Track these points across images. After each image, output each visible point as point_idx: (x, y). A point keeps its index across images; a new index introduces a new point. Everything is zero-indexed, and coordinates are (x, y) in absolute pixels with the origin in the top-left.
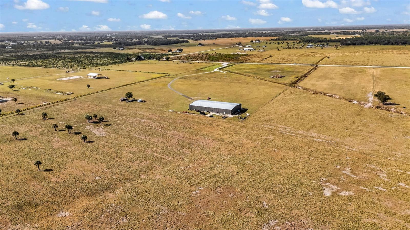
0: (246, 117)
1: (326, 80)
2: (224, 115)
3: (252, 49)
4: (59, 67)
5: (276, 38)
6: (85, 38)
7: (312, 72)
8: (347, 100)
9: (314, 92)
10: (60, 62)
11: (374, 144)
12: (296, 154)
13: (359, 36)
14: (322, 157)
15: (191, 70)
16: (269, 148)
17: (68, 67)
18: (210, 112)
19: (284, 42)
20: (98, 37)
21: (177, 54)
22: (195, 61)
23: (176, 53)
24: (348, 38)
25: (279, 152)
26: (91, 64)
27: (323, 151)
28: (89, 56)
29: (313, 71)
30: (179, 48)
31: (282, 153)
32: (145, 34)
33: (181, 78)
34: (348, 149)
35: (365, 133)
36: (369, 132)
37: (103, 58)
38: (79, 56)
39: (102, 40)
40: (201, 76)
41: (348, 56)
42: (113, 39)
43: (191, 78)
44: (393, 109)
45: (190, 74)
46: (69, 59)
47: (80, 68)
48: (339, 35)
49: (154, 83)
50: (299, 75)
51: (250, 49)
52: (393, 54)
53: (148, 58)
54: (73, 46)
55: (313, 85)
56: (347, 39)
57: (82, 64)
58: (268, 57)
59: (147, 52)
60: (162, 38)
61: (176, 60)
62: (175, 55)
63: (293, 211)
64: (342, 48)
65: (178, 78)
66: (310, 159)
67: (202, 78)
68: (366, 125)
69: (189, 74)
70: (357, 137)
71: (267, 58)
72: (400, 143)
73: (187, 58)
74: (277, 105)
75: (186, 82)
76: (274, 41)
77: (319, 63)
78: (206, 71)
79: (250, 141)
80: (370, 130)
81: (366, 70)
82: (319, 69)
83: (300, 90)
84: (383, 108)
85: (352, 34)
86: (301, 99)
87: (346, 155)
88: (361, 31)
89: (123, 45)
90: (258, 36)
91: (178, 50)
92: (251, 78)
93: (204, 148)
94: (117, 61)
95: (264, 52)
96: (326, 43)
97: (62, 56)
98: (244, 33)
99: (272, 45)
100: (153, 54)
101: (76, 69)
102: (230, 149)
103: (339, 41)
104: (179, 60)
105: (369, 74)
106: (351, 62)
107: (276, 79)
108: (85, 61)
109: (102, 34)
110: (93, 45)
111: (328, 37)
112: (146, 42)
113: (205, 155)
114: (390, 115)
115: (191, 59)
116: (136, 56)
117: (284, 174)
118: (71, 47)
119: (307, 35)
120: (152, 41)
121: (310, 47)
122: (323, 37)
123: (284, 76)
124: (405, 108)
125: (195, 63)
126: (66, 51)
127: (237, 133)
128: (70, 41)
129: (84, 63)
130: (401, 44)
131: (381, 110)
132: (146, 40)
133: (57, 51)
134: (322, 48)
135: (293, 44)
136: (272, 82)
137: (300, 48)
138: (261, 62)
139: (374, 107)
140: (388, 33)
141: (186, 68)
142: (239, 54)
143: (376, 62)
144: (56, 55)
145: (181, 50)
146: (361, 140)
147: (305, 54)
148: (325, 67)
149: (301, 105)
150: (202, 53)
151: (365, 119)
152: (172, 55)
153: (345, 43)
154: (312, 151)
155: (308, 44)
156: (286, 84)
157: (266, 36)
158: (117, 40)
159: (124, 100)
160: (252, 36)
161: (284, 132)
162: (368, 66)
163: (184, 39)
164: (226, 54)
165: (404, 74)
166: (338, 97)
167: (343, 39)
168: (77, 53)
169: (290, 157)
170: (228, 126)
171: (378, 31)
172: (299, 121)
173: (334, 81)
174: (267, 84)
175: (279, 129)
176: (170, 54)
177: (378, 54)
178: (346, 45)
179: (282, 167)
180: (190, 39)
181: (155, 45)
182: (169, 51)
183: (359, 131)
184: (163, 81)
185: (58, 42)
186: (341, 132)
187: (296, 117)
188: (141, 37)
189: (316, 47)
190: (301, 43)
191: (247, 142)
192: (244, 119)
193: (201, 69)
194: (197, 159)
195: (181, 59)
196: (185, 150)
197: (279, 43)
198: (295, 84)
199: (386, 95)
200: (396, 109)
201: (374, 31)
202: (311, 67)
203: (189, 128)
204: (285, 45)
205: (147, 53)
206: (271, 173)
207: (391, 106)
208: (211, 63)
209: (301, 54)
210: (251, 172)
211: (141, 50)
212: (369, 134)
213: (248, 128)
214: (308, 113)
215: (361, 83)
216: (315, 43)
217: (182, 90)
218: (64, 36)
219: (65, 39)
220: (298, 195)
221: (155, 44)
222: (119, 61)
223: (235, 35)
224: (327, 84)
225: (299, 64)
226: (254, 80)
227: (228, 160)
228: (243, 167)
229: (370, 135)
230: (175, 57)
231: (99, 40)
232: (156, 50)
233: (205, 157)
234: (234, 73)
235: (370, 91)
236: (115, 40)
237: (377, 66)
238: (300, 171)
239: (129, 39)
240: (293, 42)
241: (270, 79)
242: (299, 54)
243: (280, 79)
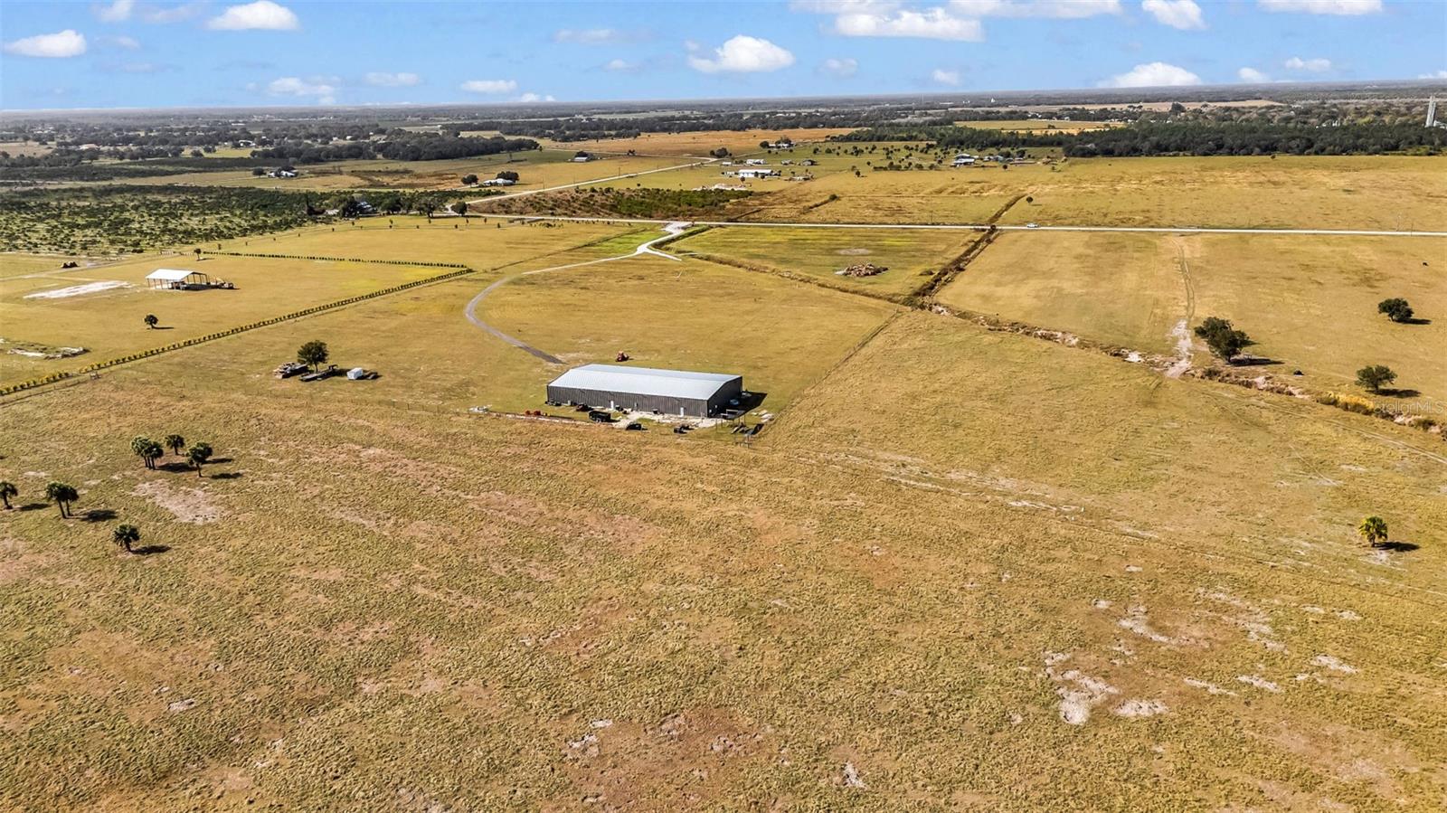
0: (760, 426)
1: (1028, 278)
2: (681, 422)
3: (769, 171)
4: (36, 245)
5: (846, 131)
6: (142, 134)
7: (977, 251)
8: (1105, 350)
9: (990, 324)
10: (40, 226)
11: (1214, 510)
12: (950, 561)
14: (1042, 568)
15: (551, 251)
16: (850, 544)
17: (72, 246)
18: (629, 410)
19: (874, 148)
20: (196, 129)
21: (497, 193)
22: (566, 218)
23: (493, 189)
24: (1086, 130)
25: (887, 557)
26: (163, 232)
27: (1044, 544)
28: (158, 204)
29: (982, 250)
30: (505, 169)
31: (897, 560)
32: (376, 121)
33: (514, 283)
34: (1128, 534)
35: (1180, 472)
36: (1192, 468)
37: (215, 208)
38: (119, 201)
39: (211, 141)
40: (588, 274)
41: (1092, 192)
42: (252, 138)
43: (552, 281)
44: (1260, 380)
45: (549, 267)
46: (77, 214)
47: (121, 251)
48: (1055, 121)
49: (413, 304)
50: (937, 265)
51: (759, 171)
52: (1235, 186)
53: (388, 209)
54: (96, 163)
55: (986, 298)
57: (127, 233)
58: (823, 200)
59: (383, 186)
60: (440, 133)
61: (494, 213)
62: (489, 194)
63: (958, 794)
64: (1071, 165)
65: (507, 279)
66: (1000, 579)
67: (593, 281)
68: (1180, 441)
69: (544, 267)
70: (1156, 488)
71: (822, 204)
72: (1300, 502)
73: (536, 204)
74: (867, 375)
75: (535, 295)
76: (840, 144)
77: (1000, 220)
78: (607, 253)
79: (781, 520)
80: (1196, 459)
81: (1157, 242)
82: (1000, 243)
83: (944, 319)
84: (1228, 376)
85: (1099, 119)
86: (947, 350)
87: (1126, 558)
89: (291, 160)
90: (785, 127)
91: (499, 176)
92: (770, 276)
93: (611, 554)
94: (270, 222)
95: (808, 183)
96: (1016, 150)
97: (48, 204)
98: (736, 115)
99: (837, 158)
100: (407, 191)
101: (104, 253)
102: (708, 552)
103: (1056, 142)
104: (507, 213)
105: (1169, 257)
106: (1105, 215)
107: (858, 278)
108: (139, 222)
109: (211, 120)
110: (176, 159)
111: (1020, 128)
112: (381, 148)
113: (616, 582)
114: (1254, 400)
115: (551, 209)
116: (341, 202)
117: (913, 645)
118: (90, 167)
119: (951, 124)
120: (404, 145)
121: (965, 164)
122: (1006, 127)
123: (886, 269)
124: (1299, 373)
125: (565, 224)
126: (67, 184)
127: (733, 490)
128: (84, 147)
129: (138, 232)
130: (1257, 150)
131: (1223, 385)
132: (381, 139)
133: (31, 185)
134: (1005, 167)
135: (907, 153)
136: (846, 291)
137: (932, 167)
138: (803, 217)
139: (1199, 374)
140: (1211, 113)
141: (533, 244)
142: (722, 191)
143: (1185, 212)
144: (23, 200)
145: (512, 178)
146: (1171, 496)
147: (951, 190)
148: (1021, 233)
149: (951, 375)
150: (588, 188)
151: (1173, 419)
152: (479, 194)
153: (1078, 149)
154: (1003, 549)
155: (957, 152)
156: (895, 298)
157: (814, 126)
158: (271, 143)
159: (294, 373)
160: (765, 125)
161: (902, 477)
162: (1160, 227)
163: (522, 137)
164: (677, 189)
165: (1282, 253)
166: (1074, 342)
167: (1070, 135)
168: (111, 190)
169: (929, 575)
170: (698, 461)
171: (1178, 109)
172: (949, 434)
173: (1055, 282)
174: (826, 300)
175: (883, 467)
176: (470, 194)
177: (1188, 186)
178: (1083, 155)
179: (903, 617)
180: (542, 137)
181: (416, 159)
182: (467, 181)
183: (1158, 466)
184: (446, 296)
185: (34, 149)
186: (1101, 468)
187: (937, 417)
188: (359, 132)
189: (986, 164)
190: (932, 151)
191: (770, 524)
192: (755, 431)
193: (589, 245)
194: (582, 600)
195: (514, 209)
196: (536, 567)
197: (858, 152)
198: (924, 295)
199: (1233, 329)
200: (1270, 378)
201: (1165, 107)
202: (973, 234)
203: (552, 477)
204: (879, 158)
205: (385, 190)
206: (866, 641)
207: (1253, 368)
208: (624, 223)
209: (937, 187)
210: (789, 643)
211: (362, 178)
212: (1191, 475)
213: (771, 469)
214: (979, 403)
215: (1146, 289)
216: (980, 150)
217: (519, 327)
218: (60, 129)
219: (63, 138)
220: (971, 726)
221: (416, 155)
222: (278, 219)
223: (706, 121)
224: (1034, 293)
225: (933, 224)
226: (783, 286)
227: (703, 597)
228: (760, 624)
229: (1198, 477)
230: (491, 203)
231: (200, 142)
232: (419, 176)
233: (614, 592)
234: (708, 259)
235: (1179, 318)
236: (263, 143)
237: (1189, 227)
238: (971, 629)
239: (313, 136)
240: (907, 148)
241: (839, 282)
242: (931, 190)
243: (872, 278)
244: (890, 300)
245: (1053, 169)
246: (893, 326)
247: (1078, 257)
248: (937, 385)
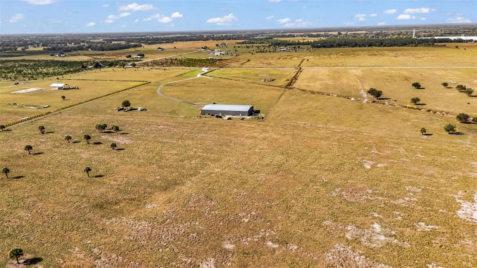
3: (224, 53)
13: (324, 38)
22: (168, 67)
29: (300, 74)
51: (221, 53)
53: (109, 66)
56: (315, 42)
58: (246, 61)
61: (144, 66)
64: (315, 50)
73: (158, 63)
88: (323, 33)
94: (70, 70)
96: (297, 46)
103: (308, 44)
104: (148, 66)
105: (353, 74)
106: (331, 64)
115: (162, 65)
116: (94, 63)
125: (170, 69)
134: (296, 51)
142: (213, 59)
147: (282, 58)
148: (309, 70)
153: (316, 45)
164: (198, 58)
166: (336, 96)
167: (311, 42)
189: (289, 50)
202: (295, 70)
215: (350, 83)
222: (73, 69)
225: (282, 67)
245: (310, 51)
247: (328, 75)
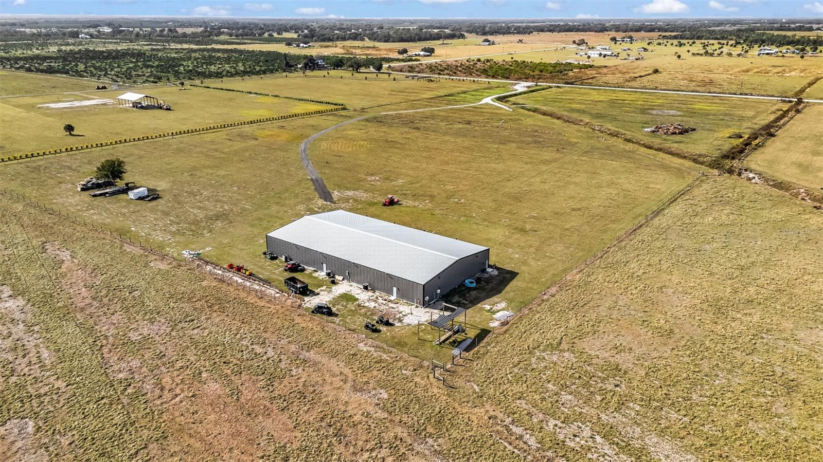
2: (388, 308)
3: (610, 53)
7: (787, 119)
18: (339, 279)
19: (693, 43)
29: (792, 118)
33: (367, 120)
50: (746, 130)
55: (805, 168)
62: (410, 60)
65: (363, 117)
71: (646, 76)
73: (434, 67)
76: (669, 40)
77: (805, 95)
82: (809, 113)
86: (764, 231)
99: (664, 48)
107: (664, 136)
121: (767, 54)
123: (694, 130)
134: (802, 57)
136: (650, 148)
137: (739, 55)
145: (430, 52)
156: (701, 159)
164: (538, 61)
193: (449, 95)
197: (681, 44)
198: (733, 158)
202: (782, 105)
208: (485, 82)
209: (745, 68)
225: (741, 94)
226: (588, 138)
230: (405, 66)
234: (535, 111)
241: (645, 138)
242: (739, 69)
243: (678, 138)
244: (695, 161)
246: (696, 192)
248: (752, 290)
